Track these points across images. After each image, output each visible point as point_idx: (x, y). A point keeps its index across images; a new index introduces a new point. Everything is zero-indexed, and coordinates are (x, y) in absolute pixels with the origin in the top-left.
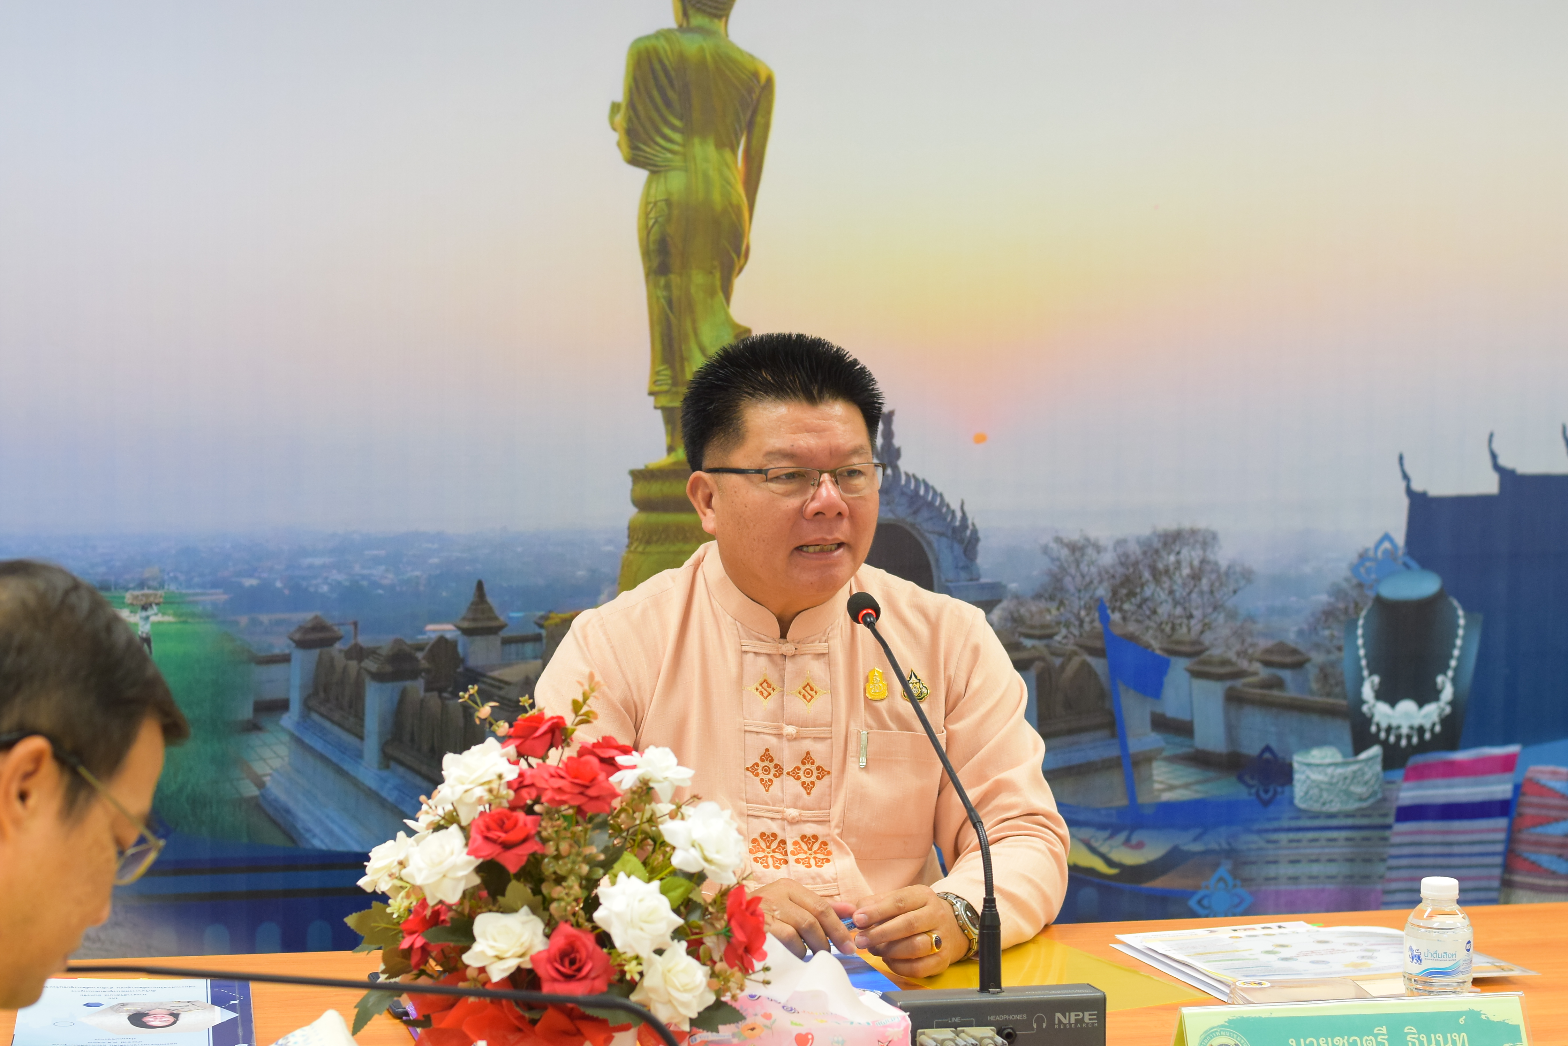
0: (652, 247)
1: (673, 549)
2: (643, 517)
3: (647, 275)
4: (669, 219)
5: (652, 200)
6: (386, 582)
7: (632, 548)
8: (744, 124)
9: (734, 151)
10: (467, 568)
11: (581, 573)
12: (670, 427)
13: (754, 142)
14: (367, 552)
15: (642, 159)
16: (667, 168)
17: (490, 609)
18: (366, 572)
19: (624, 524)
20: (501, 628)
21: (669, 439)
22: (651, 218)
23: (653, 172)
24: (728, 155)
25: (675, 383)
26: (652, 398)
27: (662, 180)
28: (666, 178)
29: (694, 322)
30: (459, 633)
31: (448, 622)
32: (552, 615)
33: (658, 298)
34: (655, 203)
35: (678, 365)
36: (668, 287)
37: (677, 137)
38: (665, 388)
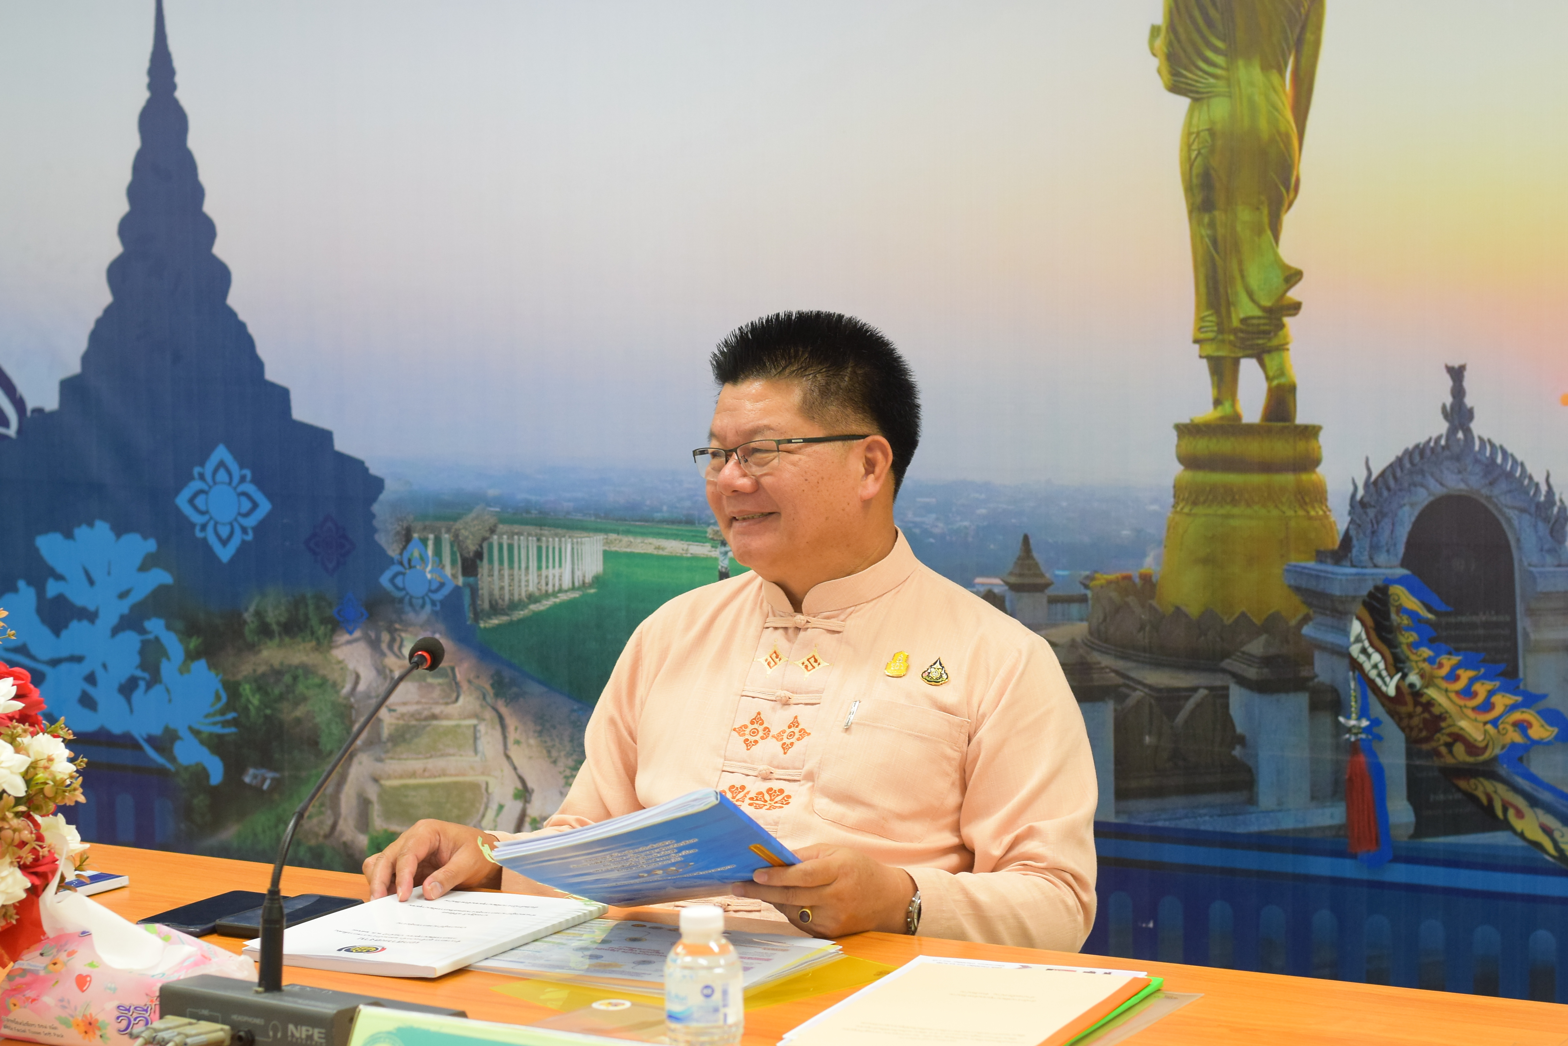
0: (1195, 181)
1: (1222, 511)
2: (1189, 475)
3: (1190, 212)
4: (1212, 150)
5: (1195, 130)
6: (936, 531)
7: (1178, 509)
8: (1292, 43)
9: (1281, 72)
10: (1013, 521)
11: (1126, 533)
12: (1216, 378)
13: (1303, 61)
14: (919, 499)
15: (1184, 86)
16: (1209, 95)
17: (1036, 565)
18: (918, 519)
19: (1169, 482)
20: (1047, 585)
21: (1216, 391)
22: (1194, 150)
23: (1195, 100)
24: (1275, 77)
25: (1221, 331)
26: (1197, 346)
27: (1205, 108)
28: (1208, 106)
29: (1240, 263)
30: (1006, 588)
31: (996, 576)
32: (1097, 575)
33: (1202, 237)
34: (1198, 134)
35: (1223, 311)
36: (1212, 225)
37: (1220, 60)
38: (1211, 335)
